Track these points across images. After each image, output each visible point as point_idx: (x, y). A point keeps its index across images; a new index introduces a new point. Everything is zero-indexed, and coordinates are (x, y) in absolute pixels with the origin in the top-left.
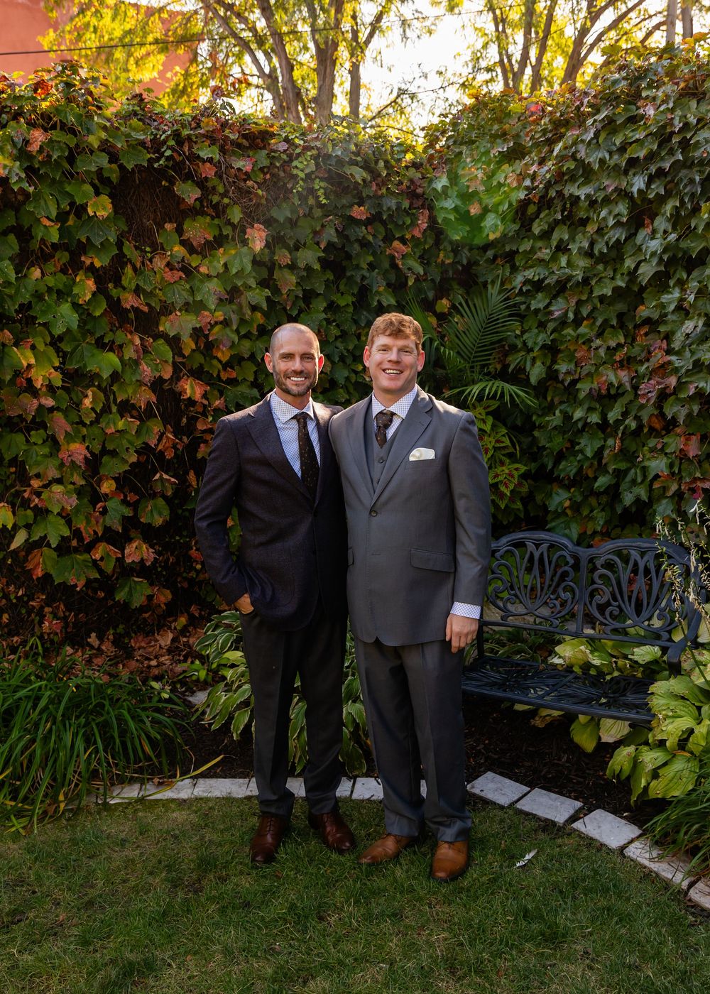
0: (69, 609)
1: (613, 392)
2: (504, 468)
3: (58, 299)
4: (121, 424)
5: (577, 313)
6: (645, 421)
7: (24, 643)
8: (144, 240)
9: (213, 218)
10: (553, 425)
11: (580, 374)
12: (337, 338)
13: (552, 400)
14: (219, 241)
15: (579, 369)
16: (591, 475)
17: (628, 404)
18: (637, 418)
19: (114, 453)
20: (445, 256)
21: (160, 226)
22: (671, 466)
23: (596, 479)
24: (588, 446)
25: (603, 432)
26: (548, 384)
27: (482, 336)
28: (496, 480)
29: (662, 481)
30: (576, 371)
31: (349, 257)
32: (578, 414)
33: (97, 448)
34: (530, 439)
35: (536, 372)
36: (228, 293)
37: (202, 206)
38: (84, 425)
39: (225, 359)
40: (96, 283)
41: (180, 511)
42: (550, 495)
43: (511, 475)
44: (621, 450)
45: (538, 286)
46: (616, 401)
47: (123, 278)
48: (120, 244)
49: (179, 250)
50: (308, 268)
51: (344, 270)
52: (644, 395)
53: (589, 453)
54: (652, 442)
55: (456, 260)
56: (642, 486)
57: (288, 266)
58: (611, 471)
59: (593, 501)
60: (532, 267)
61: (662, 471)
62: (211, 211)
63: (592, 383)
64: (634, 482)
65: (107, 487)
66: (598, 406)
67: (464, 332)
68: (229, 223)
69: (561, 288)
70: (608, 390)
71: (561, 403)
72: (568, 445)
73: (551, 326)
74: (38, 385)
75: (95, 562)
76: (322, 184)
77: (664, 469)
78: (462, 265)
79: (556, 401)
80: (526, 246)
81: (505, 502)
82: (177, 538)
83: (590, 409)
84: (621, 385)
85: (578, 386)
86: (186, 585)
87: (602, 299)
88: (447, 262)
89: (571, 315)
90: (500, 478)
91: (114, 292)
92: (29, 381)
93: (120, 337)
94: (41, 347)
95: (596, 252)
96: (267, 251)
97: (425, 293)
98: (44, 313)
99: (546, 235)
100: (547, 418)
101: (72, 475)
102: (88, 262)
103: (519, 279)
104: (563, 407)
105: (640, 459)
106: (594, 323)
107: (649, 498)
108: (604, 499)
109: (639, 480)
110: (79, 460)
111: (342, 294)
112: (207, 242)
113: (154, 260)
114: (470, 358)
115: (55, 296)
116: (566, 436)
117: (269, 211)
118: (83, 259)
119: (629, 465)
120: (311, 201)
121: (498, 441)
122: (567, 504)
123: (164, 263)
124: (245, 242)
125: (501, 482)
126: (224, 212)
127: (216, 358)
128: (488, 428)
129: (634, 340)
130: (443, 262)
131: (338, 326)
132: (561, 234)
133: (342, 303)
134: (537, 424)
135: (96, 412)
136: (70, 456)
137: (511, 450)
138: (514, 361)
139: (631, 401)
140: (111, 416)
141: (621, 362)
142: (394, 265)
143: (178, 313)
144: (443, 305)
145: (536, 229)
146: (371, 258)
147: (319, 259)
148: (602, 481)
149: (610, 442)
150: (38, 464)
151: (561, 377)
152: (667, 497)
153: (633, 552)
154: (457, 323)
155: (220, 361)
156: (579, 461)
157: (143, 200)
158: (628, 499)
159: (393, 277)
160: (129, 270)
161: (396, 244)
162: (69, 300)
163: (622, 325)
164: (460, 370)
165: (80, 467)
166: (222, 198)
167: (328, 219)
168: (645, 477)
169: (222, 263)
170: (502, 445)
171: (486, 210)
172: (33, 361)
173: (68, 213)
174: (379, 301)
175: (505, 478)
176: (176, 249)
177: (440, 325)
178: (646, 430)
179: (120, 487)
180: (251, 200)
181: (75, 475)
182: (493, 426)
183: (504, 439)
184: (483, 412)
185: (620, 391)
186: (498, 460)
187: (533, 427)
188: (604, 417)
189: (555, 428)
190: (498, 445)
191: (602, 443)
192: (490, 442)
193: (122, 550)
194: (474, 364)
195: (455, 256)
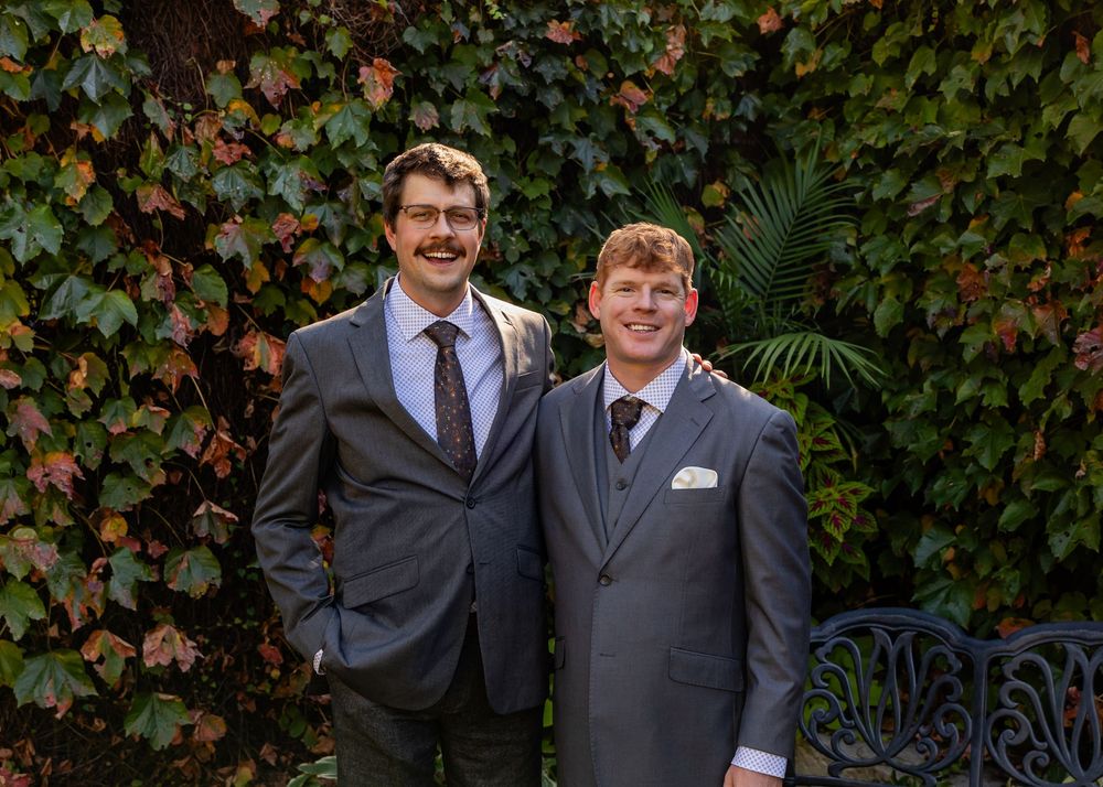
0: (42, 751)
1: (1028, 349)
2: (831, 490)
3: (29, 198)
4: (137, 417)
5: (957, 205)
6: (1089, 403)
8: (181, 92)
9: (301, 50)
10: (919, 411)
11: (966, 318)
12: (523, 257)
13: (917, 364)
14: (313, 90)
15: (963, 309)
16: (992, 499)
17: (1056, 370)
18: (1073, 396)
19: (124, 470)
20: (715, 108)
21: (210, 67)
23: (1001, 507)
24: (984, 450)
25: (1013, 424)
26: (910, 333)
27: (786, 248)
28: (818, 513)
30: (957, 312)
31: (543, 111)
32: (964, 391)
33: (94, 462)
34: (877, 436)
35: (884, 315)
36: (327, 181)
37: (283, 29)
38: (72, 419)
39: (321, 299)
40: (96, 167)
41: (242, 573)
42: (915, 540)
43: (844, 502)
44: (1046, 455)
45: (886, 157)
46: (1034, 366)
47: (142, 158)
48: (136, 100)
49: (241, 109)
50: (470, 134)
51: (536, 134)
52: (1083, 354)
53: (986, 462)
55: (737, 114)
56: (1087, 522)
57: (433, 131)
58: (1028, 494)
59: (998, 550)
60: (873, 123)
62: (298, 38)
63: (989, 332)
64: (1070, 516)
65: (112, 530)
66: (1002, 376)
67: (753, 243)
68: (329, 57)
69: (926, 162)
70: (1019, 345)
71: (934, 369)
72: (949, 446)
73: (910, 230)
75: (88, 664)
78: (748, 123)
79: (924, 363)
80: (860, 85)
81: (836, 552)
82: (237, 621)
83: (988, 381)
84: (1041, 338)
85: (964, 338)
86: (252, 707)
87: (1003, 182)
88: (720, 116)
89: (946, 213)
90: (824, 510)
91: (127, 184)
93: (137, 263)
95: (989, 94)
96: (396, 105)
97: (682, 174)
98: (4, 223)
99: (897, 66)
100: (908, 398)
101: (50, 509)
102: (82, 133)
103: (849, 146)
104: (936, 376)
105: (1080, 473)
106: (990, 224)
108: (1017, 546)
109: (1081, 511)
110: (63, 484)
111: (532, 177)
112: (291, 91)
113: (198, 125)
114: (765, 289)
115: (22, 195)
116: (943, 430)
117: (400, 35)
118: (73, 126)
119: (1062, 484)
120: (475, 17)
122: (949, 554)
123: (215, 130)
124: (357, 91)
125: (827, 516)
126: (321, 40)
127: (307, 296)
128: (799, 416)
129: (1064, 253)
130: (713, 117)
131: (525, 235)
132: (924, 63)
133: (531, 194)
134: (890, 410)
135: (92, 396)
136: (47, 475)
137: (843, 457)
138: (843, 293)
139: (1062, 366)
140: (119, 402)
141: (1041, 293)
142: (623, 127)
143: (239, 219)
144: (715, 193)
145: (880, 53)
146: (581, 114)
147: (491, 120)
148: (1014, 513)
149: (1025, 441)
151: (931, 321)
153: (1071, 647)
154: (740, 226)
155: (313, 303)
156: (969, 477)
157: (180, 21)
158: (1060, 546)
159: (621, 146)
160: (153, 143)
161: (629, 88)
162: (49, 199)
163: (1040, 228)
164: (748, 311)
165: (65, 494)
166: (318, 16)
167: (504, 47)
168: (1090, 504)
169: (316, 128)
170: (826, 448)
171: (788, 24)
173: (48, 49)
174: (598, 189)
175: (834, 508)
176: (235, 106)
177: (710, 230)
178: (1091, 419)
179: (135, 531)
180: (367, 17)
181: (56, 508)
182: (810, 414)
183: (829, 436)
184: (790, 387)
185: (1042, 347)
186: (818, 473)
187: (884, 414)
188: (1013, 395)
189: (924, 415)
190: (818, 448)
191: (1012, 444)
192: (804, 442)
193: (139, 644)
194: (774, 299)
195: (735, 105)
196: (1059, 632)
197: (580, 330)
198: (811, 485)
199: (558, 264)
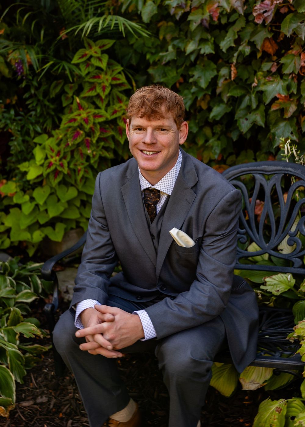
1: (224, 21)
2: (122, 105)
6: (259, 47)
10: (167, 60)
11: (190, 7)
13: (164, 38)
15: (189, 3)
16: (204, 106)
17: (240, 31)
18: (252, 44)
22: (288, 88)
23: (210, 109)
25: (216, 63)
26: (159, 25)
28: (115, 116)
29: (280, 104)
30: (186, 4)
32: (191, 47)
35: (148, 10)
46: (227, 32)
52: (259, 15)
53: (203, 84)
54: (266, 66)
56: (257, 112)
58: (225, 100)
59: (207, 131)
61: (279, 94)
63: (203, 14)
64: (249, 108)
66: (209, 37)
70: (220, 18)
71: (173, 39)
72: (181, 80)
77: (281, 92)
79: (168, 37)
83: (203, 41)
84: (233, 11)
85: (190, 18)
90: (118, 114)
100: (161, 54)
104: (176, 42)
105: (254, 84)
107: (266, 123)
108: (218, 129)
109: (254, 106)
116: (179, 70)
119: (243, 92)
121: (114, 79)
125: (120, 117)
128: (104, 65)
134: (151, 61)
138: (125, 2)
139: (243, 28)
148: (217, 111)
149: (224, 71)
151: (172, 11)
152: (285, 119)
153: (258, 176)
156: (193, 93)
158: (245, 126)
164: (73, 13)
168: (260, 101)
170: (118, 82)
178: (259, 55)
182: (109, 65)
183: (120, 76)
184: (99, 51)
185: (231, 20)
186: (115, 97)
187: (148, 65)
188: (217, 47)
189: (168, 64)
190: (114, 82)
191: (215, 73)
192: (107, 80)
194: (90, 7)
196: (251, 168)
198: (111, 103)
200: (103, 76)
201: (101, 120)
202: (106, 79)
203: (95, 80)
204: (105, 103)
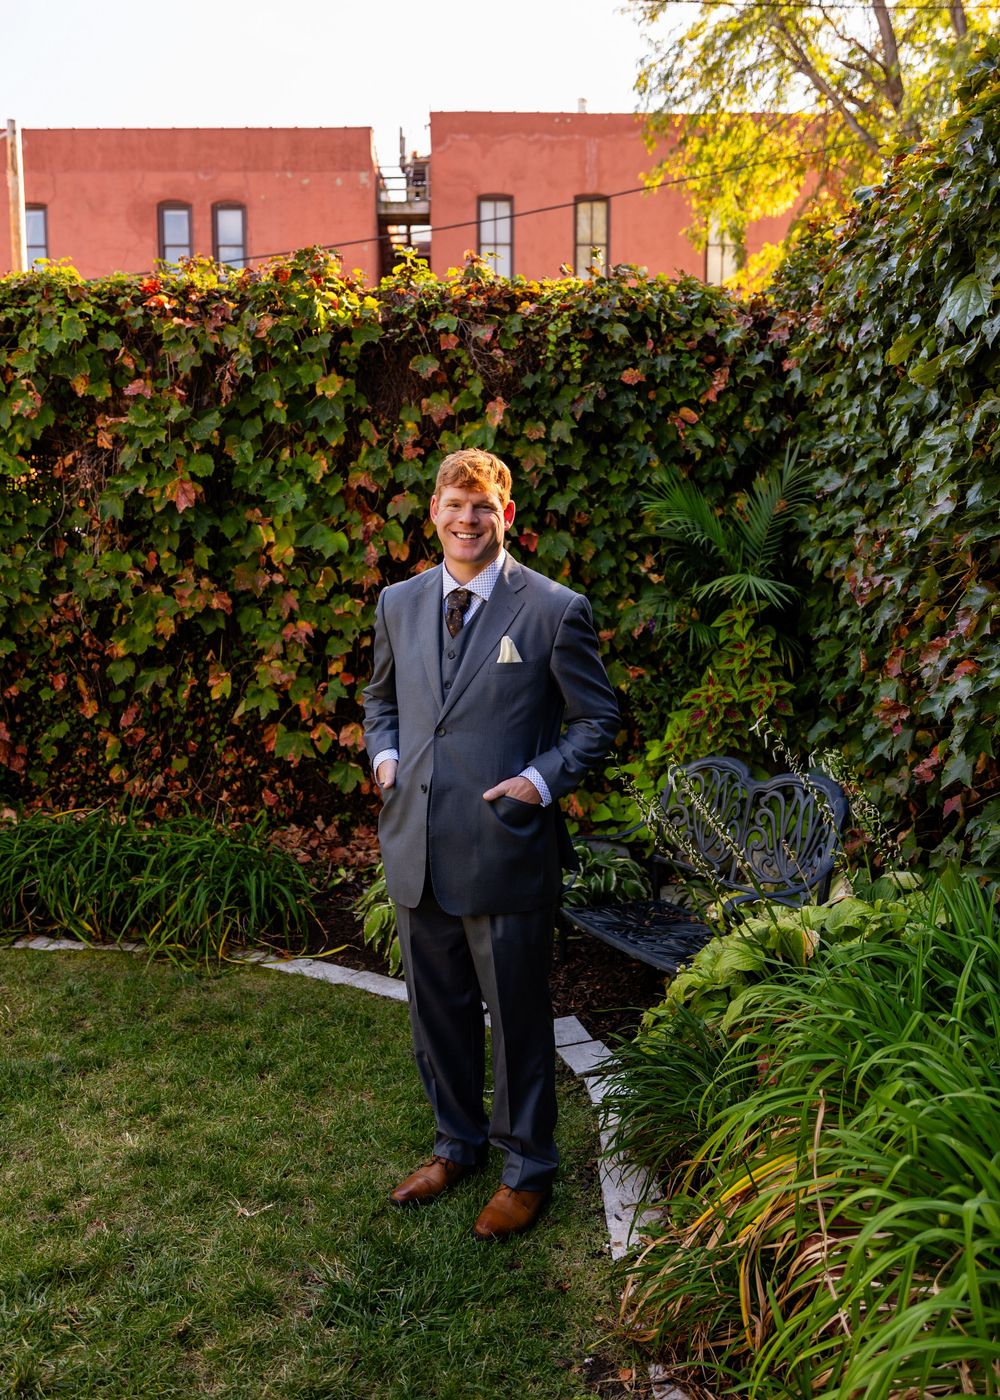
0: (297, 786)
2: (762, 685)
3: (294, 479)
4: (348, 605)
7: (252, 814)
12: (605, 522)
19: (339, 634)
20: (751, 423)
28: (749, 698)
33: (326, 628)
35: (818, 567)
38: (312, 604)
43: (769, 694)
47: (360, 457)
48: (357, 422)
49: (412, 428)
50: (561, 442)
55: (768, 427)
57: (540, 440)
65: (335, 668)
68: (471, 396)
74: (275, 563)
75: (313, 741)
76: (579, 347)
78: (777, 434)
83: (854, 616)
88: (755, 429)
90: (754, 697)
92: (269, 558)
93: (354, 517)
94: (279, 525)
97: (724, 469)
98: (275, 492)
105: (878, 681)
110: (300, 638)
112: (450, 417)
115: (294, 476)
117: (521, 379)
120: (566, 366)
121: (760, 651)
124: (484, 418)
125: (756, 700)
130: (748, 430)
133: (614, 481)
135: (326, 592)
136: (296, 633)
140: (339, 596)
143: (407, 493)
146: (648, 429)
147: (573, 431)
150: (266, 639)
151: (832, 573)
160: (364, 449)
161: (685, 411)
162: (303, 480)
165: (302, 644)
166: (467, 370)
167: (588, 386)
169: (463, 439)
170: (763, 656)
172: (273, 539)
174: (649, 479)
175: (762, 697)
176: (410, 426)
180: (498, 370)
181: (299, 652)
182: (753, 631)
183: (766, 649)
186: (757, 674)
190: (758, 656)
193: (338, 731)
195: (767, 422)
197: (644, 570)
199: (630, 527)
200: (746, 646)
201: (728, 700)
202: (749, 650)
203: (735, 650)
204: (744, 679)
